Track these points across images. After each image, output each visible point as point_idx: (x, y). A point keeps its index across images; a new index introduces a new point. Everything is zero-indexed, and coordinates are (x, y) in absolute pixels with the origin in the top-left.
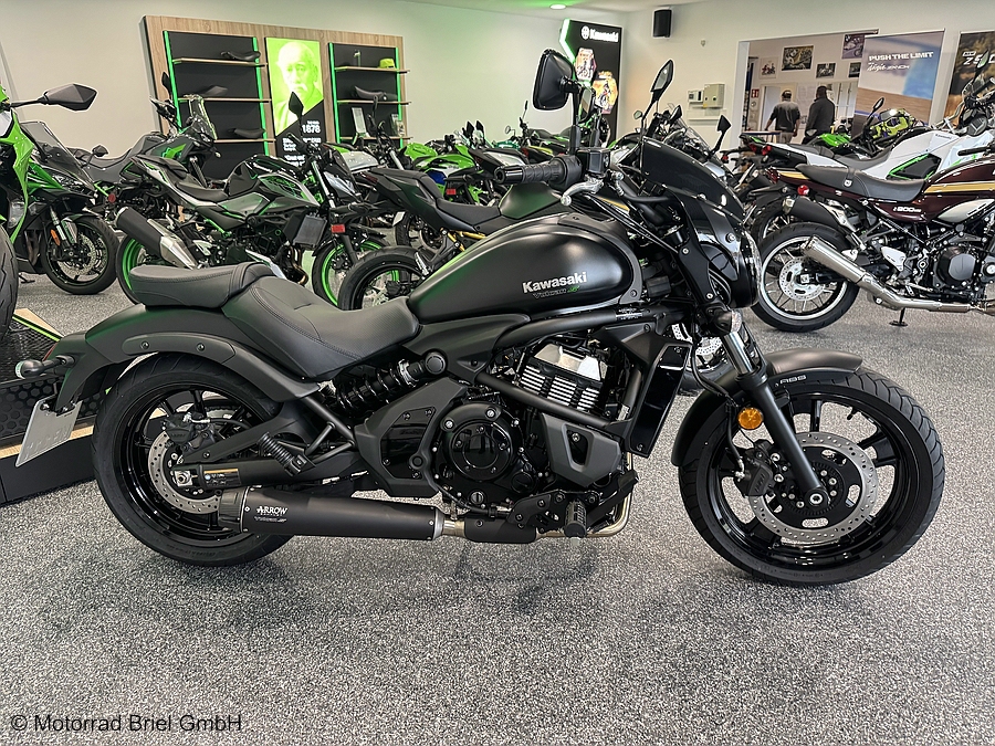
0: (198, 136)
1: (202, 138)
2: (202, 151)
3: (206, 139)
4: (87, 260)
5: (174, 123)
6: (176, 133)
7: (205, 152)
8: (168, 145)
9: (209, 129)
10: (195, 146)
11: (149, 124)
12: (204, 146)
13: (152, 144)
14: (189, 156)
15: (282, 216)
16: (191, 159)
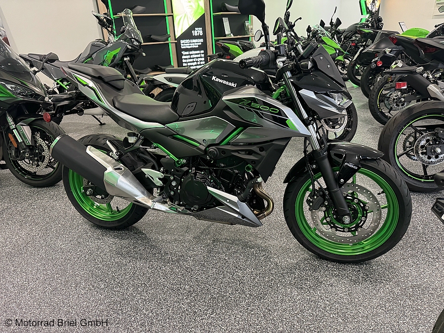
0: (130, 41)
1: (132, 42)
2: (132, 53)
3: (136, 43)
4: (42, 159)
5: (111, 32)
6: (113, 39)
7: (135, 53)
8: (108, 49)
9: (137, 35)
10: (128, 48)
11: (95, 33)
12: (135, 49)
13: (96, 48)
14: (124, 57)
15: (255, 148)
16: (125, 59)
